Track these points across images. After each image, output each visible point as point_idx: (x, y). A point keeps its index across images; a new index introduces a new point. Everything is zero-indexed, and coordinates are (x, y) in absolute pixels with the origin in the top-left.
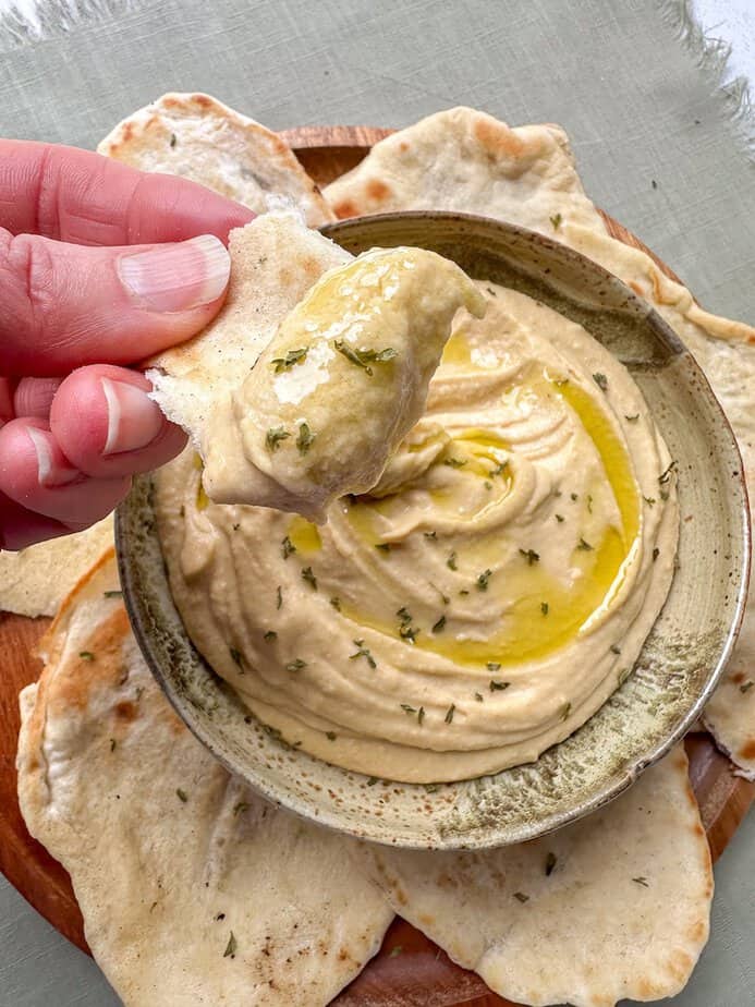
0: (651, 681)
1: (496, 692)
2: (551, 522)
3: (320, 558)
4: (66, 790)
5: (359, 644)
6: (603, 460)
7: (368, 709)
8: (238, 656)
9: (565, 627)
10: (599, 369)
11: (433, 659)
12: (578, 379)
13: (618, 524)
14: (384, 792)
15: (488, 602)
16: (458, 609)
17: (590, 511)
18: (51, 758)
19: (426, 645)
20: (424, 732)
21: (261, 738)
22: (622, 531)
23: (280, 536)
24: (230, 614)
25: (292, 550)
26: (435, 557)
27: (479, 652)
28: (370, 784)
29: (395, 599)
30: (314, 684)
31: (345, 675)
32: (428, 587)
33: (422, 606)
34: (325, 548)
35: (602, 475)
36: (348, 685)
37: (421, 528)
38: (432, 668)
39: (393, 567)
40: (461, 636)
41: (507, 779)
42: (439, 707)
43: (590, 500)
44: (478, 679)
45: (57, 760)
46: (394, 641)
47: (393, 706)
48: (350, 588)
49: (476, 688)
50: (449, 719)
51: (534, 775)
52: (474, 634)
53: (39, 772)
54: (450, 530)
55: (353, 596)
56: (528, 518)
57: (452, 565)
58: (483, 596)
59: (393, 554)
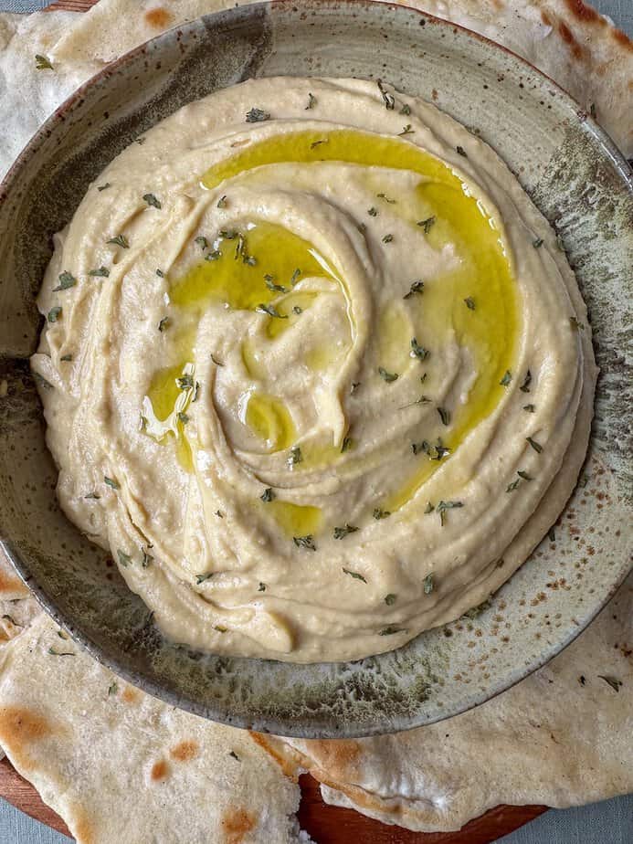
1: (529, 387)
2: (386, 247)
3: (329, 513)
5: (431, 509)
6: (346, 161)
7: (498, 524)
8: (390, 630)
9: (496, 287)
10: (242, 112)
11: (474, 438)
12: (246, 141)
13: (417, 178)
14: (567, 529)
15: (443, 358)
16: (437, 390)
17: (394, 202)
18: (395, 792)
19: (457, 440)
20: (540, 479)
21: (471, 628)
22: (428, 178)
23: (288, 547)
24: (347, 624)
25: (309, 539)
26: (377, 392)
27: (484, 388)
28: (553, 539)
29: (400, 452)
30: (452, 571)
31: (456, 537)
32: (403, 413)
33: (417, 428)
34: (321, 506)
35: (361, 170)
36: (466, 539)
37: (342, 397)
38: (483, 444)
39: (369, 442)
40: (463, 398)
42: (523, 453)
43: (382, 196)
44: (511, 401)
45: (398, 787)
46: (441, 470)
47: (504, 501)
48: (370, 493)
49: (518, 407)
50: (538, 448)
51: (612, 377)
52: (467, 383)
53: (404, 807)
54: (356, 366)
55: (380, 494)
56: (378, 276)
57: (391, 378)
58: (435, 359)
59: (356, 436)
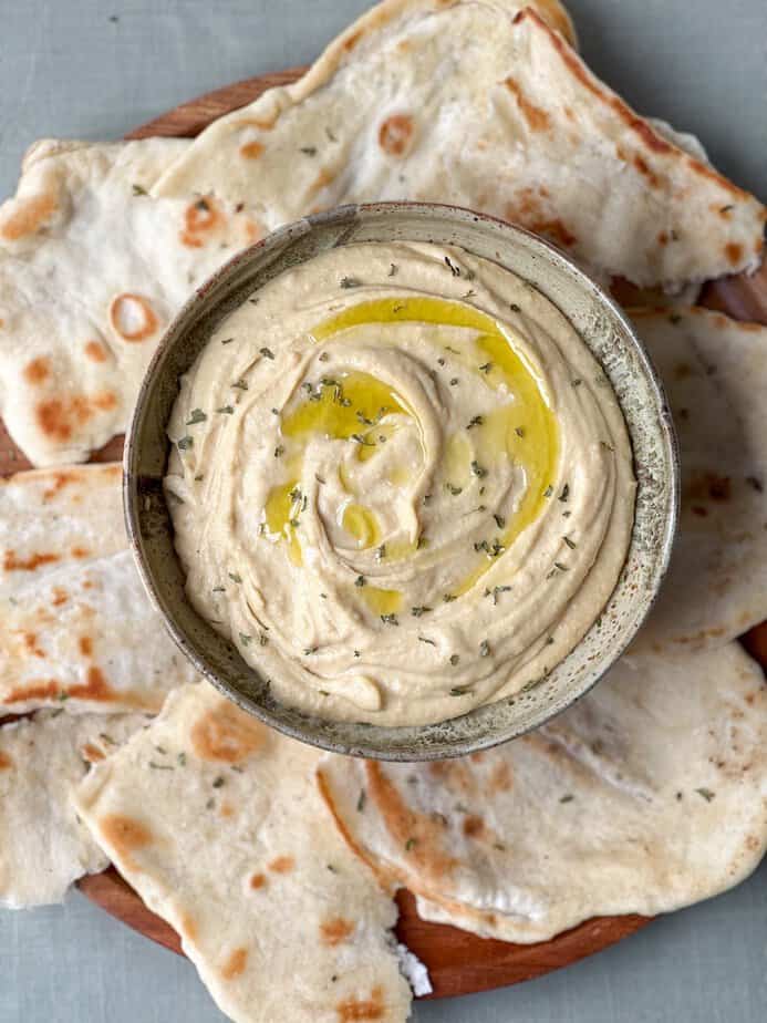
0: (615, 359)
1: (567, 498)
2: (452, 388)
3: (408, 596)
4: (523, 899)
5: (488, 593)
6: (421, 320)
7: (539, 605)
8: (458, 691)
9: (541, 418)
10: (338, 280)
11: (523, 539)
12: (341, 306)
13: (478, 334)
14: (609, 617)
15: (498, 475)
16: (492, 501)
17: (458, 353)
18: (490, 905)
19: (511, 540)
20: (574, 570)
21: (529, 698)
22: (485, 334)
23: (377, 622)
24: (423, 685)
25: (393, 616)
26: (445, 503)
27: (533, 499)
28: (599, 625)
29: (464, 550)
30: (503, 640)
31: (506, 615)
32: (466, 518)
33: (478, 529)
34: (402, 590)
35: (431, 329)
36: (514, 615)
37: (416, 506)
38: (529, 543)
39: (439, 541)
40: (515, 507)
41: (641, 513)
42: (560, 549)
43: (448, 348)
44: (553, 507)
45: (494, 898)
46: (496, 565)
47: (545, 586)
48: (441, 582)
49: (558, 515)
50: (572, 545)
51: (646, 490)
52: (517, 496)
53: (499, 918)
54: (428, 483)
55: (449, 582)
56: (445, 411)
57: (457, 492)
58: (491, 475)
59: (429, 536)
